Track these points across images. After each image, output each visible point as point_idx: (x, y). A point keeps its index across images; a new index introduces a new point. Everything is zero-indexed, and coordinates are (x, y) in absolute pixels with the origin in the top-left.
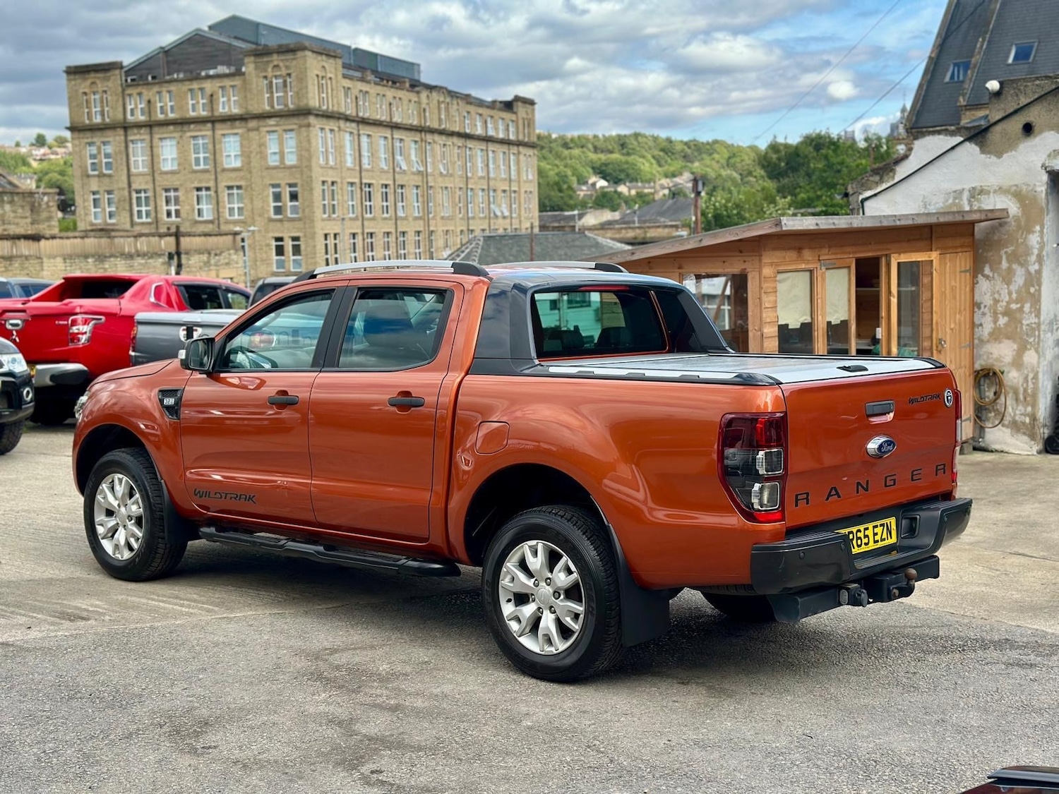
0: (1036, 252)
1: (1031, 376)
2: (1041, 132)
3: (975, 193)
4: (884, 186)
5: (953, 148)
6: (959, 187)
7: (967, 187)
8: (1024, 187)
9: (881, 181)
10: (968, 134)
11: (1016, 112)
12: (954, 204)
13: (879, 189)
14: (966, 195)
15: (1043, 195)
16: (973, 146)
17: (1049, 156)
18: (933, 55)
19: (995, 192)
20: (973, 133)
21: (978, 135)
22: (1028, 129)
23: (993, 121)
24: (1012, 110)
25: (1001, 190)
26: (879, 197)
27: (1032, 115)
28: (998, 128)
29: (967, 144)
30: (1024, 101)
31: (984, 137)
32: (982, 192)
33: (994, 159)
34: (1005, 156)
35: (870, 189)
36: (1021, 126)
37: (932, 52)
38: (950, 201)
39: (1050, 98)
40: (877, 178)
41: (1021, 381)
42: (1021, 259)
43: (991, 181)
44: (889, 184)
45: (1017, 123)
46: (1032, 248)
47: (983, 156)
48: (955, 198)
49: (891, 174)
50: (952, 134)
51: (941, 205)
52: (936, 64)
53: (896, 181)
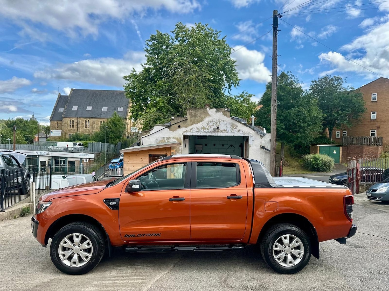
0: (181, 150)
1: (180, 174)
2: (182, 127)
3: (168, 138)
4: (147, 135)
5: (163, 129)
6: (164, 137)
7: (166, 137)
8: (178, 138)
9: (146, 134)
10: (166, 126)
11: (177, 123)
12: (163, 140)
13: (146, 136)
14: (166, 138)
15: (182, 139)
16: (168, 129)
17: (184, 132)
18: (56, 106)
19: (172, 138)
20: (167, 126)
21: (169, 127)
22: (179, 127)
23: (172, 124)
24: (176, 123)
25: (173, 138)
26: (146, 137)
27: (180, 124)
28: (173, 126)
29: (166, 128)
30: (178, 121)
31: (170, 127)
32: (169, 138)
33: (172, 132)
34: (174, 131)
35: (144, 136)
36: (178, 126)
37: (55, 105)
38: (162, 139)
39: (184, 121)
40: (145, 133)
41: (178, 175)
42: (178, 152)
43: (171, 136)
44: (148, 135)
45: (177, 125)
46: (180, 149)
47: (170, 131)
48: (163, 139)
49: (149, 133)
50: (163, 126)
51: (160, 140)
52: (56, 108)
53: (150, 134)
